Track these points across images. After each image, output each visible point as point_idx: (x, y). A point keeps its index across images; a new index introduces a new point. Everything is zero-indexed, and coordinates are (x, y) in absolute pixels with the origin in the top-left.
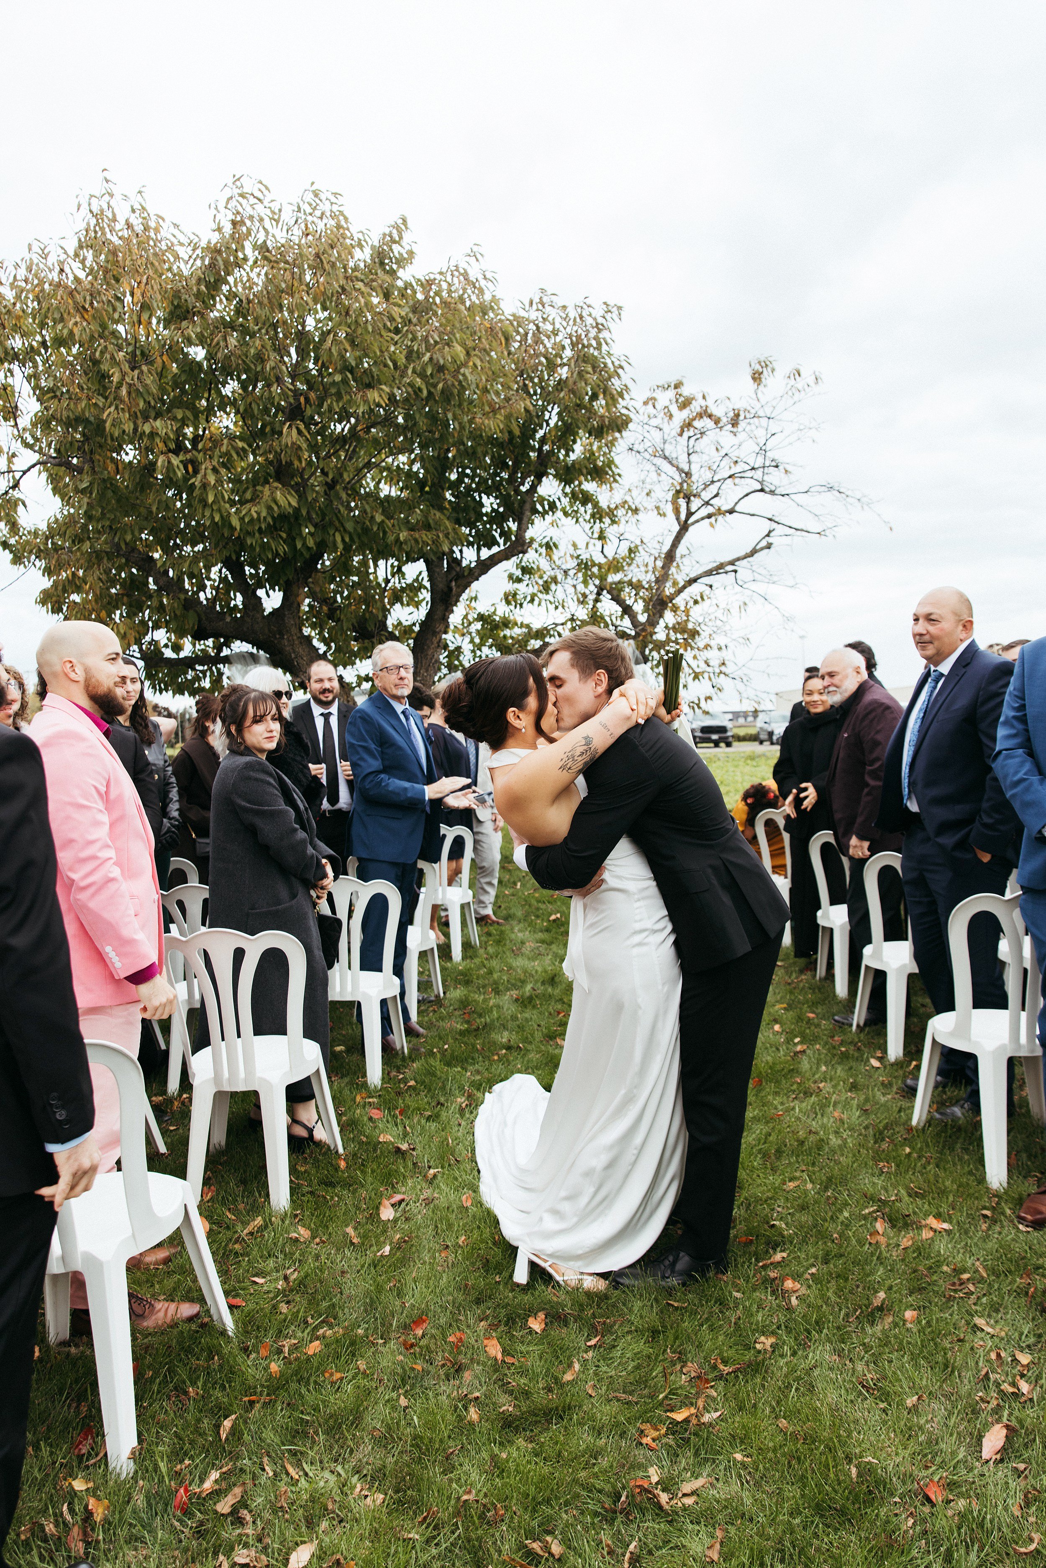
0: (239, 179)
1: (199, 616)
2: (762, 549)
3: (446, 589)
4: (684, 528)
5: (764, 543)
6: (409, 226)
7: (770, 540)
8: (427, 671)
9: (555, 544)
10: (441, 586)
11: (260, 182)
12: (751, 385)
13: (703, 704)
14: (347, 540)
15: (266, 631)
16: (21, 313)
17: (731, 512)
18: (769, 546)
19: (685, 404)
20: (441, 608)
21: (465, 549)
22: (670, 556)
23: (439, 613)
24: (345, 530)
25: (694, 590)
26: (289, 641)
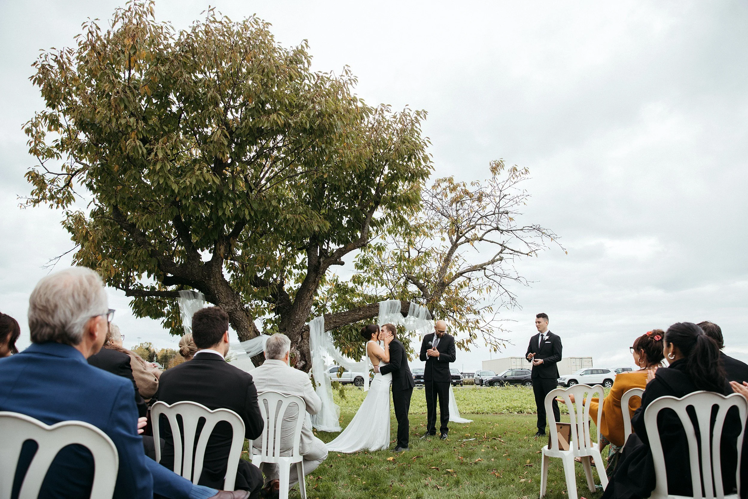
0: (212, 10)
1: (159, 262)
2: (498, 260)
3: (317, 264)
4: (455, 246)
5: (498, 257)
6: (309, 44)
7: (502, 255)
8: (302, 313)
9: (383, 248)
10: (314, 262)
11: (227, 17)
12: (491, 175)
13: (465, 345)
14: (253, 214)
15: (200, 275)
16: (78, 78)
17: (481, 239)
18: (501, 259)
19: (454, 189)
20: (313, 275)
21: (330, 243)
22: (447, 260)
23: (312, 278)
24: (252, 209)
25: (461, 279)
26: (214, 282)
